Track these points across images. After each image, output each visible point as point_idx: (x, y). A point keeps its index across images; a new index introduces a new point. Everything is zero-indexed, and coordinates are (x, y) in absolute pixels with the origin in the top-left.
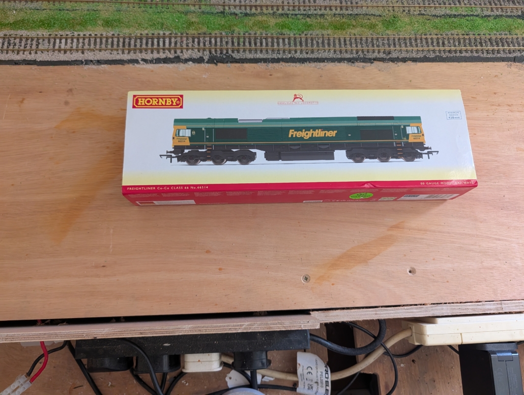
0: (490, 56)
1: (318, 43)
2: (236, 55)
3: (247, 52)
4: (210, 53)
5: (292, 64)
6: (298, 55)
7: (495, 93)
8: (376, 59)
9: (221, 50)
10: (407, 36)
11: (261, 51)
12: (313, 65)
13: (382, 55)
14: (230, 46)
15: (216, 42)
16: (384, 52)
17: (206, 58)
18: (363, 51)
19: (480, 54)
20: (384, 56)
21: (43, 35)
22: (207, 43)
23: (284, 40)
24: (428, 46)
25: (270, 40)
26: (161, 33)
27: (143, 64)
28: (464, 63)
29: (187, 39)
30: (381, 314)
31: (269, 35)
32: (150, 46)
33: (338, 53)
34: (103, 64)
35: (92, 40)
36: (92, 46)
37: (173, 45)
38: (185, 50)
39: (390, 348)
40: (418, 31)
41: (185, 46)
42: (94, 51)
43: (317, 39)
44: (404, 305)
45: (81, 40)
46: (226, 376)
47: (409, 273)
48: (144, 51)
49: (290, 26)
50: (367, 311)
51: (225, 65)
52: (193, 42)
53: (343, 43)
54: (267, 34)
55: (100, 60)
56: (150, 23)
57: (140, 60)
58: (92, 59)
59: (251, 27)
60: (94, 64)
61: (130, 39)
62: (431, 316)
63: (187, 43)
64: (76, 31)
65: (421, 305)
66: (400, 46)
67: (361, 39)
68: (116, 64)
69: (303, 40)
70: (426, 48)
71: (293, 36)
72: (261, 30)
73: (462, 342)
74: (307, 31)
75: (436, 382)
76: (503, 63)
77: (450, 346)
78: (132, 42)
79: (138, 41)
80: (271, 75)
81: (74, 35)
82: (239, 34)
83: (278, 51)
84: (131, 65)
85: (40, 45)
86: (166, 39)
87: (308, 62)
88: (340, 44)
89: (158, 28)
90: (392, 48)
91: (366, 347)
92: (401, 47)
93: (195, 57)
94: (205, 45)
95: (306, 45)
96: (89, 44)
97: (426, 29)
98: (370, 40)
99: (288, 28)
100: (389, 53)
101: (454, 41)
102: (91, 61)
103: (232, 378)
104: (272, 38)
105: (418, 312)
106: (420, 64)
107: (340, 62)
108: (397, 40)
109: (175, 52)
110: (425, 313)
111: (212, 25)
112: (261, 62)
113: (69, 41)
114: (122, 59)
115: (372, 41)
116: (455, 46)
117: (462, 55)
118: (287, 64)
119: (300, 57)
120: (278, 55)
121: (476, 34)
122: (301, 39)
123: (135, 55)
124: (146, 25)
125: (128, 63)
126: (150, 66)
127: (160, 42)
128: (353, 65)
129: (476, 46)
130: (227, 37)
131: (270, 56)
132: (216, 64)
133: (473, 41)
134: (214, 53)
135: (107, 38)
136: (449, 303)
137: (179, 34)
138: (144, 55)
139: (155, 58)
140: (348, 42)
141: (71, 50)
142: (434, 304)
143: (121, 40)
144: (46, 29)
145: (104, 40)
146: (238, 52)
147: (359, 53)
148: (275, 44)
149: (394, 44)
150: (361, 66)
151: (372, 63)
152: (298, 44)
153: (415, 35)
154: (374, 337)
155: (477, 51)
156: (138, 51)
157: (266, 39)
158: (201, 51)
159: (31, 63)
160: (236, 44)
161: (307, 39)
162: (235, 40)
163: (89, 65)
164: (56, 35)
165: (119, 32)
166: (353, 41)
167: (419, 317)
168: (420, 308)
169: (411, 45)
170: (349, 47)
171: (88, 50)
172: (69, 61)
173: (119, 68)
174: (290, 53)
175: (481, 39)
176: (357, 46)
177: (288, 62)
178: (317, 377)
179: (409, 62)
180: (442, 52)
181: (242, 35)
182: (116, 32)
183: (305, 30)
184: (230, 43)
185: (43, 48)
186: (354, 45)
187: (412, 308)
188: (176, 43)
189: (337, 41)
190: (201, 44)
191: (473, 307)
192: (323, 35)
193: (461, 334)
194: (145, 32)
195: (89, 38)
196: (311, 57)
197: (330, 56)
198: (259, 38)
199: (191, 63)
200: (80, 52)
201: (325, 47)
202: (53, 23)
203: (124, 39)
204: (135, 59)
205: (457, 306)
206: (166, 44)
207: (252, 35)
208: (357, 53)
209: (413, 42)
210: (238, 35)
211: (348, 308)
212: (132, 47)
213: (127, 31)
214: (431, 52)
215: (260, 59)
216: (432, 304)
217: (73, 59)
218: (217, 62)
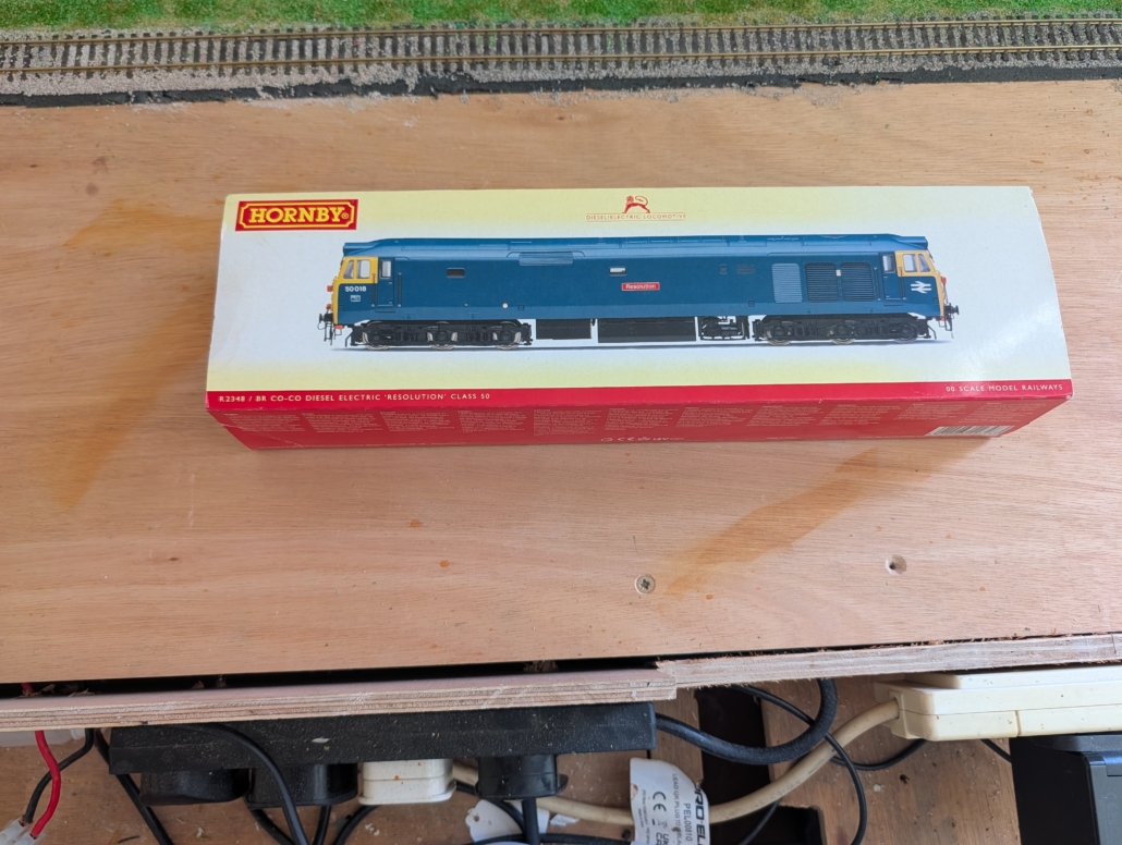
0: (1072, 65)
1: (669, 43)
2: (480, 75)
3: (506, 67)
4: (421, 70)
5: (611, 93)
6: (624, 72)
7: (1087, 152)
8: (804, 78)
9: (446, 64)
10: (877, 23)
11: (539, 64)
12: (659, 93)
13: (819, 68)
14: (466, 52)
15: (434, 45)
16: (825, 62)
17: (412, 82)
18: (774, 60)
19: (1050, 61)
20: (825, 70)
21: (40, 37)
22: (414, 48)
23: (590, 37)
24: (928, 45)
25: (558, 38)
26: (309, 27)
27: (268, 98)
28: (1011, 83)
29: (368, 40)
30: (825, 666)
31: (557, 27)
32: (282, 56)
33: (717, 64)
34: (176, 100)
35: (151, 47)
36: (151, 60)
37: (335, 54)
38: (364, 66)
39: (846, 746)
40: (903, 12)
41: (362, 56)
42: (155, 70)
43: (667, 33)
44: (878, 646)
45: (125, 48)
46: (467, 814)
47: (890, 570)
48: (268, 68)
49: (604, 7)
50: (790, 660)
51: (456, 97)
52: (382, 46)
53: (727, 42)
54: (553, 26)
55: (169, 91)
56: (284, 6)
57: (259, 89)
58: (151, 90)
59: (515, 12)
60: (155, 101)
61: (237, 43)
62: (944, 669)
63: (367, 50)
64: (115, 27)
65: (919, 644)
66: (862, 46)
67: (771, 33)
68: (207, 100)
69: (634, 36)
70: (921, 49)
71: (611, 28)
72: (538, 18)
73: (1019, 733)
74: (645, 18)
75: (957, 828)
76: (1105, 81)
77: (988, 742)
78: (243, 49)
79: (256, 46)
80: (561, 118)
81: (109, 37)
82: (487, 26)
83: (577, 62)
84: (239, 102)
85: (32, 61)
86: (320, 42)
87: (647, 88)
88: (721, 44)
89: (301, 17)
90: (842, 50)
91: (790, 744)
92: (863, 48)
93: (385, 81)
94: (408, 52)
95: (643, 47)
96: (144, 56)
97: (921, 7)
98: (790, 34)
99: (601, 12)
100: (837, 63)
101: (988, 34)
102: (149, 94)
103: (481, 819)
104: (564, 34)
105: (912, 661)
106: (907, 88)
107: (721, 87)
108: (853, 33)
109: (341, 71)
110: (929, 663)
111: (425, 9)
112: (538, 89)
113: (99, 49)
114: (219, 87)
115: (796, 37)
116: (990, 43)
117: (1008, 64)
118: (598, 94)
119: (628, 76)
120: (577, 71)
121: (1041, 16)
122: (630, 36)
123: (248, 77)
124: (275, 11)
125: (234, 98)
126: (284, 104)
127: (306, 48)
128: (752, 92)
129: (1041, 42)
130: (459, 33)
131: (558, 75)
132: (434, 96)
133: (1032, 32)
134: (429, 70)
135: (185, 41)
136: (986, 640)
137: (350, 29)
138: (269, 79)
139: (294, 83)
140: (739, 41)
141: (102, 70)
142: (950, 642)
143: (217, 45)
144: (49, 24)
145: (178, 47)
146: (485, 65)
147: (766, 64)
148: (571, 48)
149: (848, 42)
150: (771, 95)
151: (796, 86)
152: (624, 47)
153: (898, 20)
154: (809, 721)
155: (1042, 55)
156: (254, 69)
157: (549, 36)
158: (400, 67)
159: (12, 101)
160: (480, 50)
161: (643, 36)
162: (479, 40)
163: (143, 102)
164: (70, 37)
165: (213, 27)
166: (752, 36)
167: (916, 674)
168: (917, 651)
169: (887, 43)
170: (741, 51)
171: (142, 68)
172: (98, 94)
173: (212, 108)
174: (604, 67)
175: (1050, 27)
176: (760, 49)
177: (600, 89)
178: (677, 816)
179: (883, 82)
180: (961, 58)
181: (494, 28)
182: (205, 27)
183: (641, 14)
184: (467, 48)
185: (39, 67)
186: (754, 47)
187: (898, 652)
188: (342, 50)
189: (714, 39)
190: (401, 52)
191: (1044, 649)
192: (681, 24)
193: (1017, 712)
194: (271, 27)
195: (145, 41)
196: (653, 74)
197: (699, 71)
198: (533, 34)
199: (376, 94)
200: (123, 73)
201: (686, 52)
202: (62, 10)
203: (224, 42)
204: (248, 87)
205: (1006, 646)
206: (319, 52)
207: (517, 29)
208: (761, 65)
209: (893, 36)
210: (484, 29)
211: (746, 654)
212: (242, 59)
213: (230, 25)
214: (935, 59)
215: (536, 82)
216: (945, 642)
217: (107, 91)
218: (437, 90)
